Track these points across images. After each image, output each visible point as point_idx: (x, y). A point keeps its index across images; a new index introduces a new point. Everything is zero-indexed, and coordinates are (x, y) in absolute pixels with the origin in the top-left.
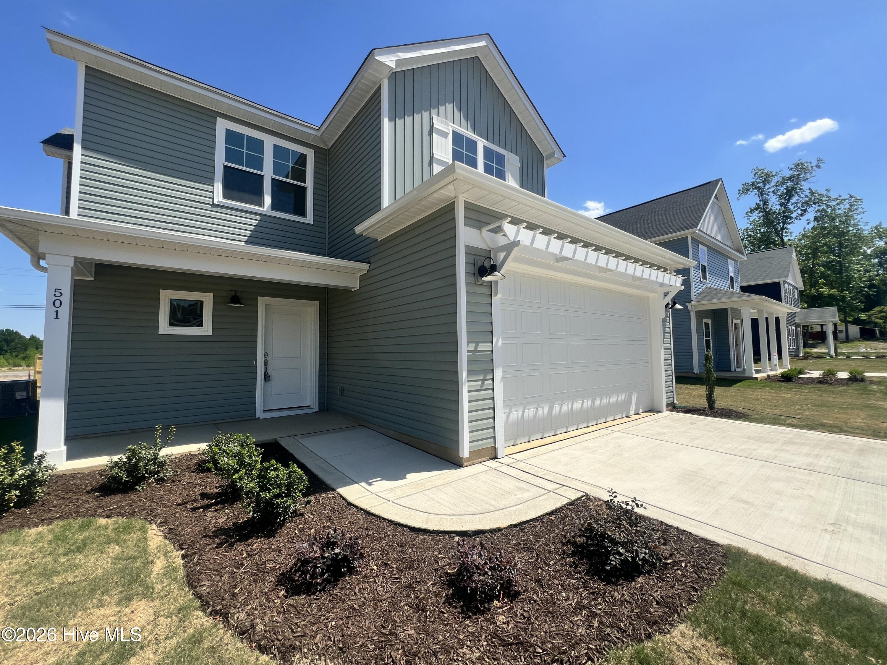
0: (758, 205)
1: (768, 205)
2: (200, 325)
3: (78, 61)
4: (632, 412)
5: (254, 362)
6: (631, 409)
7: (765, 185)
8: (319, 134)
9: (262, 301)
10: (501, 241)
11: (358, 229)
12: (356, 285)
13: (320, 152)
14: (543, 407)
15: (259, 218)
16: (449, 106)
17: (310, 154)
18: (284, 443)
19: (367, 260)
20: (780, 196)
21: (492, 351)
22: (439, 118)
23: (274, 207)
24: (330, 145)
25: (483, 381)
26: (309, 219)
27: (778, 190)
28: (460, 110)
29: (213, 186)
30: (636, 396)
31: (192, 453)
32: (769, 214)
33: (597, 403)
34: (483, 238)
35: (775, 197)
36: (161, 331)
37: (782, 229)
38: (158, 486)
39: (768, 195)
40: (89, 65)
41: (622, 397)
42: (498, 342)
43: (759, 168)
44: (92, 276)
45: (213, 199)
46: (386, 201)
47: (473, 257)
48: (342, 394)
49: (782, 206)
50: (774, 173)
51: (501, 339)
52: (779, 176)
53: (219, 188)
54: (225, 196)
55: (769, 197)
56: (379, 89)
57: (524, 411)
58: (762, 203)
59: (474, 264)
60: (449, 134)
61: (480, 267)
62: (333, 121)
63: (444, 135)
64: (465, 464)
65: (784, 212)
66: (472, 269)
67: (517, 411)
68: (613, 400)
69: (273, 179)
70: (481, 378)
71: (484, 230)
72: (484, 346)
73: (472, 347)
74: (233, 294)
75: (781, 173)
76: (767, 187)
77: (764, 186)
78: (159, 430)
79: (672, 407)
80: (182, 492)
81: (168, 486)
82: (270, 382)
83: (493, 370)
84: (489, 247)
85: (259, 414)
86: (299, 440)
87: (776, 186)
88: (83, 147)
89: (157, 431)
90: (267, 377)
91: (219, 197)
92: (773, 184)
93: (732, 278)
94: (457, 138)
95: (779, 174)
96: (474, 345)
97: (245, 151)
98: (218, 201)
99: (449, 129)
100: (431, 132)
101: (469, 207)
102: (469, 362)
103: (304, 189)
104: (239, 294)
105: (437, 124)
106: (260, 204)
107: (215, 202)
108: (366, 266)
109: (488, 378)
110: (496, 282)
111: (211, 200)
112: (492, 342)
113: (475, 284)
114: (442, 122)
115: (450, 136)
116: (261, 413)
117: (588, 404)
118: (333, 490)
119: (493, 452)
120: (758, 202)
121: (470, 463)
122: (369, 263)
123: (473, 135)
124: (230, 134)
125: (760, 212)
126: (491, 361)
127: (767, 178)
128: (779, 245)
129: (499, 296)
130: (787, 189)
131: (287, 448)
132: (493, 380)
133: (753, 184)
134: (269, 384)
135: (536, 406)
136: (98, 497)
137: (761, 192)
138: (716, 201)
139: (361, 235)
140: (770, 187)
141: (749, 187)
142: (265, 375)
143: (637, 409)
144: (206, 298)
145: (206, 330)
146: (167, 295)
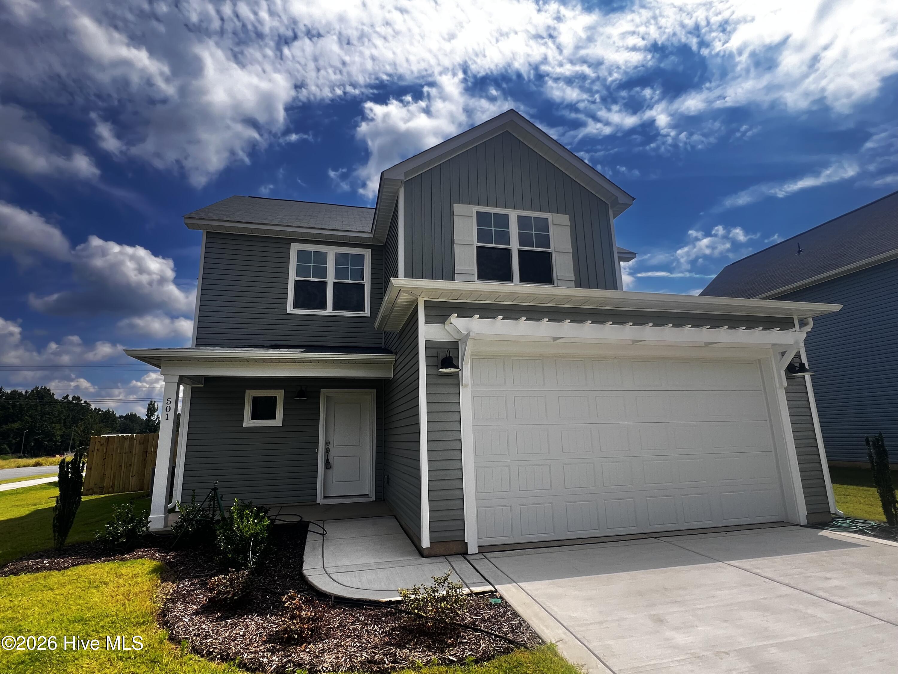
2: (274, 417)
5: (316, 450)
8: (372, 235)
9: (324, 392)
12: (391, 375)
13: (376, 250)
15: (322, 319)
17: (367, 254)
18: (312, 525)
19: (394, 351)
21: (460, 440)
22: (460, 205)
23: (335, 307)
24: (385, 241)
26: (367, 312)
29: (287, 299)
34: (447, 332)
36: (245, 424)
40: (209, 231)
44: (202, 384)
45: (286, 309)
47: (436, 351)
48: (388, 483)
53: (291, 299)
54: (296, 306)
59: (438, 357)
60: (472, 216)
61: (443, 359)
62: (378, 225)
64: (426, 555)
66: (435, 362)
69: (335, 283)
71: (447, 324)
74: (299, 390)
82: (331, 469)
83: (461, 460)
84: (455, 339)
85: (319, 500)
90: (328, 465)
91: (290, 308)
97: (312, 265)
99: (472, 212)
101: (428, 305)
103: (363, 285)
104: (303, 391)
105: (458, 212)
106: (323, 307)
107: (288, 312)
108: (393, 357)
113: (439, 375)
114: (464, 208)
115: (474, 218)
119: (464, 547)
121: (433, 554)
122: (396, 353)
123: (503, 209)
124: (300, 254)
126: (460, 451)
134: (330, 472)
142: (326, 463)
144: (279, 394)
145: (278, 422)
146: (250, 394)
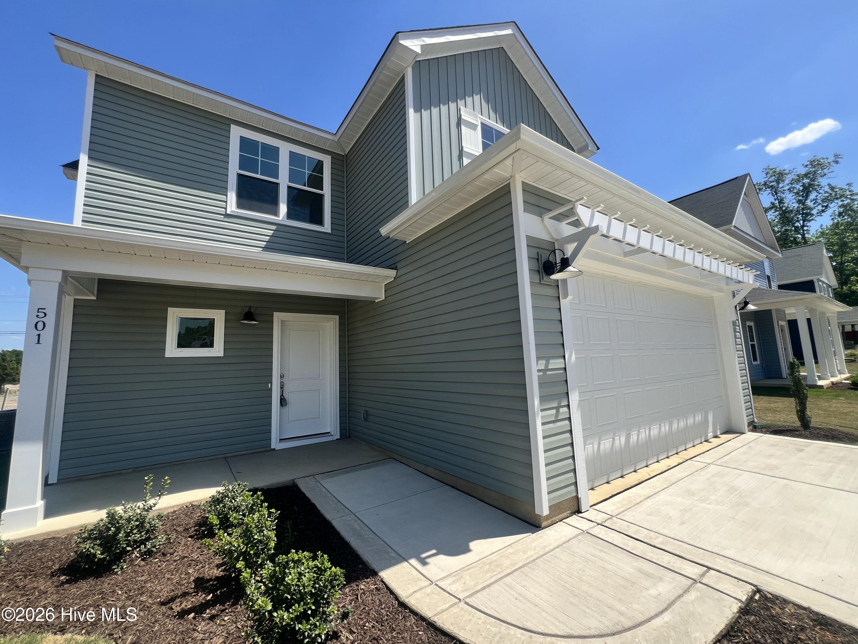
0: (772, 203)
1: (784, 203)
2: (211, 345)
3: (87, 70)
4: (710, 435)
5: (270, 385)
6: (709, 432)
7: (778, 183)
8: (336, 139)
9: (278, 317)
10: (567, 230)
11: (384, 231)
12: (381, 295)
13: (337, 160)
14: (619, 436)
15: (274, 227)
16: (477, 98)
17: (327, 161)
18: (304, 486)
19: (393, 266)
20: (797, 193)
21: (565, 369)
22: (466, 109)
23: (290, 215)
24: (348, 150)
26: (327, 227)
27: (794, 188)
28: (488, 102)
29: (226, 195)
30: (712, 414)
31: (194, 504)
32: (787, 212)
33: (675, 426)
34: (546, 227)
35: (792, 194)
36: (169, 354)
37: (803, 226)
38: (143, 563)
39: (783, 193)
40: (100, 74)
41: (699, 418)
42: (571, 357)
43: (770, 167)
44: (94, 296)
45: (226, 208)
46: (414, 196)
47: (536, 250)
48: (366, 420)
49: (799, 204)
50: (787, 172)
51: (574, 352)
52: (792, 174)
53: (232, 197)
54: (240, 205)
55: (784, 196)
56: (403, 79)
57: (599, 444)
58: (777, 202)
59: (538, 259)
60: (477, 126)
61: (545, 263)
62: (352, 123)
63: (473, 127)
64: (544, 524)
65: (803, 209)
66: (535, 266)
67: (593, 444)
68: (690, 421)
69: (289, 187)
70: (555, 405)
71: (547, 217)
72: (556, 363)
73: (542, 365)
74: (247, 310)
75: (795, 170)
76: (781, 185)
77: (778, 185)
78: (149, 483)
79: (754, 427)
80: (172, 575)
81: (156, 563)
82: (287, 406)
83: (568, 393)
84: (552, 238)
85: (275, 444)
86: (321, 482)
87: (792, 184)
88: (90, 158)
89: (147, 484)
90: (283, 402)
91: (232, 206)
92: (787, 182)
93: (768, 277)
94: (487, 130)
95: (792, 172)
96: (544, 362)
97: (260, 159)
98: (232, 211)
99: (478, 121)
100: (459, 125)
101: (527, 189)
102: (541, 385)
103: (321, 196)
104: (252, 310)
105: (465, 117)
106: (276, 213)
107: (228, 212)
108: (392, 273)
109: (562, 404)
110: (565, 281)
111: (224, 210)
112: (564, 356)
113: (540, 283)
114: (470, 113)
115: (479, 128)
116: (276, 443)
117: (665, 428)
118: (374, 573)
119: (575, 504)
120: (773, 201)
121: (549, 521)
122: (395, 268)
123: (503, 127)
124: (243, 140)
125: (776, 211)
126: (565, 382)
127: (780, 176)
128: (800, 243)
129: (570, 298)
130: (804, 185)
131: (308, 495)
132: (568, 406)
133: (765, 184)
134: (285, 409)
135: (612, 436)
136: (63, 583)
137: (775, 191)
138: (745, 198)
139: (387, 238)
140: (785, 185)
141: (761, 187)
142: (281, 399)
143: (714, 431)
144: (218, 316)
145: (217, 351)
146: (176, 313)
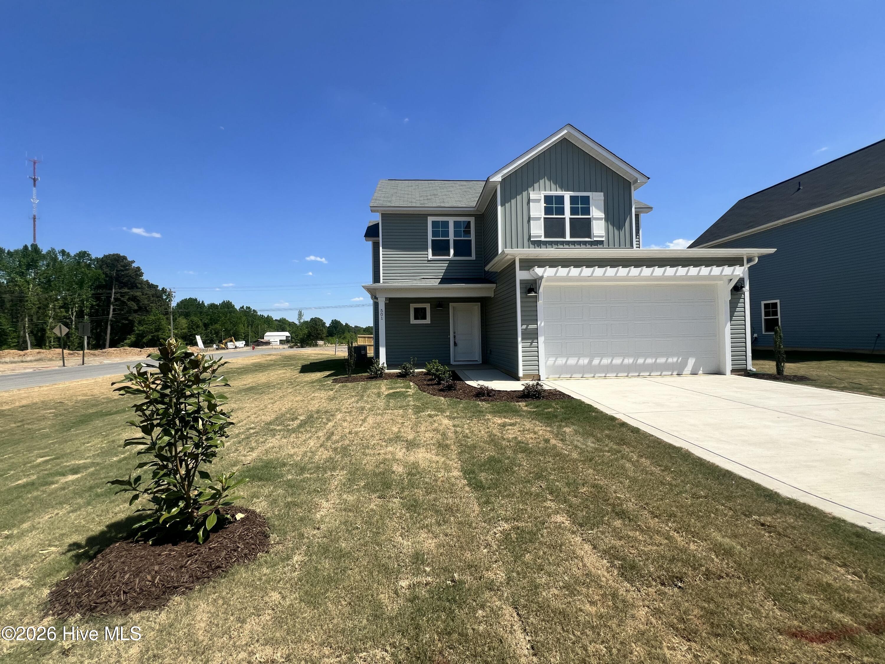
2: (426, 318)
5: (450, 337)
6: (686, 370)
8: (476, 209)
9: (451, 305)
11: (487, 269)
12: (492, 295)
13: (477, 218)
14: (583, 359)
15: (448, 262)
16: (542, 181)
17: (472, 220)
18: (456, 371)
21: (537, 328)
22: (534, 192)
23: (455, 254)
25: (531, 343)
26: (473, 256)
28: (550, 180)
29: (428, 251)
30: (693, 361)
34: (531, 274)
36: (411, 322)
41: (673, 360)
42: (541, 324)
45: (428, 257)
46: (501, 249)
47: (525, 284)
51: (542, 322)
53: (430, 251)
54: (433, 255)
56: (496, 192)
59: (526, 288)
61: (528, 289)
63: (538, 201)
64: (520, 379)
66: (524, 290)
69: (454, 240)
70: (530, 341)
71: (531, 270)
72: (532, 327)
74: (438, 303)
79: (745, 373)
82: (457, 346)
83: (538, 338)
85: (452, 362)
88: (382, 248)
90: (455, 344)
91: (430, 257)
96: (526, 326)
97: (441, 229)
99: (542, 196)
100: (529, 203)
101: (521, 261)
102: (523, 334)
103: (470, 241)
104: (441, 304)
105: (533, 197)
106: (449, 255)
107: (429, 259)
108: (495, 286)
109: (534, 341)
110: (538, 295)
112: (537, 324)
113: (526, 297)
114: (537, 194)
115: (543, 200)
117: (629, 361)
118: (463, 381)
119: (538, 377)
122: (496, 283)
123: (561, 192)
124: (433, 222)
126: (537, 334)
129: (541, 303)
132: (537, 342)
134: (456, 348)
135: (577, 359)
139: (488, 272)
143: (695, 370)
144: (428, 306)
145: (428, 321)
146: (413, 306)
